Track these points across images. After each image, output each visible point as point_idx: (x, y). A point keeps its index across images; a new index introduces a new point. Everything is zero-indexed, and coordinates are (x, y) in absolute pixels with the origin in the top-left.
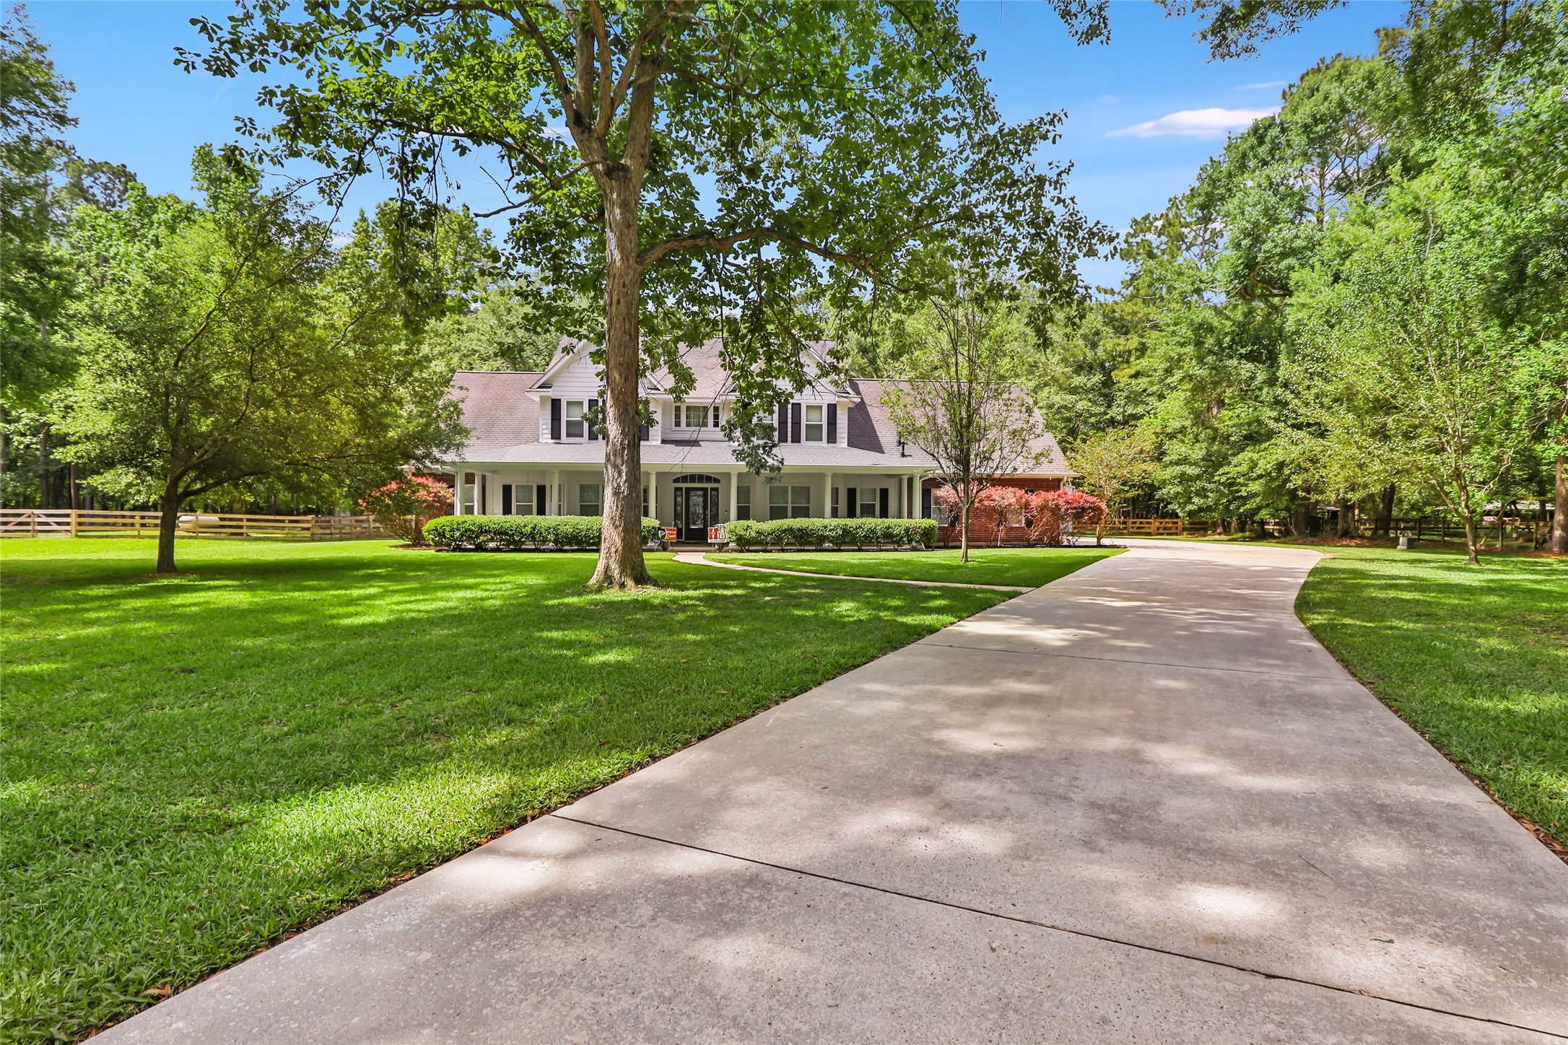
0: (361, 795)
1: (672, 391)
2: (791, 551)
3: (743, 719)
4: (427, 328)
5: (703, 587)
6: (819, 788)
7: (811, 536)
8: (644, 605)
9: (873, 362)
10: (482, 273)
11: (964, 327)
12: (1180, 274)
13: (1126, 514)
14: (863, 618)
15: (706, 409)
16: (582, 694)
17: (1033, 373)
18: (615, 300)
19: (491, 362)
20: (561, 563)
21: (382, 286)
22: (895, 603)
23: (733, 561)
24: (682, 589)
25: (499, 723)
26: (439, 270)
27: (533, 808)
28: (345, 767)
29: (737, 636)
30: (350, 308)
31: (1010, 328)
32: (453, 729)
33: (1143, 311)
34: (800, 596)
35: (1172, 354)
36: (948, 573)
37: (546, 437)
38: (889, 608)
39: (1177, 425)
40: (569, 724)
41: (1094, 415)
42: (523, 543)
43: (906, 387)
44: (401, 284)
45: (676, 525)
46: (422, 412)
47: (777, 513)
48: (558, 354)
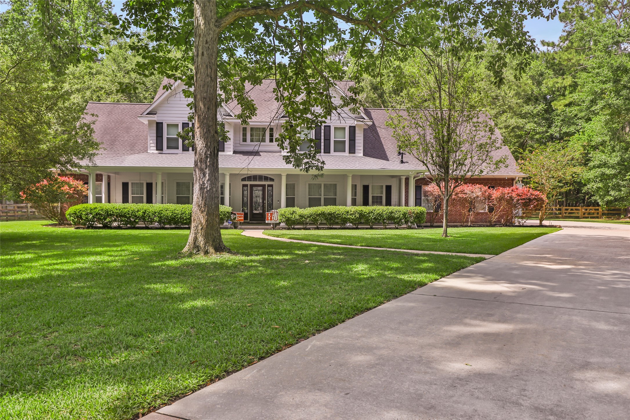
0: (21, 399)
1: (239, 117)
2: (323, 229)
3: (291, 345)
4: (67, 71)
5: (262, 254)
6: (342, 394)
7: (338, 218)
8: (220, 266)
9: (381, 96)
10: (106, 32)
11: (445, 71)
12: (603, 31)
13: (561, 204)
14: (373, 275)
15: (264, 130)
16: (178, 328)
17: (494, 104)
18: (200, 53)
19: (113, 96)
20: (164, 237)
21: (35, 42)
22: (395, 265)
23: (283, 236)
24: (248, 255)
25: (120, 348)
26: (75, 30)
27: (143, 408)
28: (10, 380)
29: (286, 288)
30: (11, 56)
31: (478, 71)
32: (87, 352)
33: (575, 58)
34: (330, 260)
35: (596, 89)
36: (433, 244)
37: (152, 149)
38: (391, 269)
39: (599, 139)
40: (169, 349)
41: (539, 133)
42: (137, 223)
43: (405, 114)
44: (47, 40)
45: (243, 210)
46: (64, 131)
47: (313, 202)
48: (160, 91)
